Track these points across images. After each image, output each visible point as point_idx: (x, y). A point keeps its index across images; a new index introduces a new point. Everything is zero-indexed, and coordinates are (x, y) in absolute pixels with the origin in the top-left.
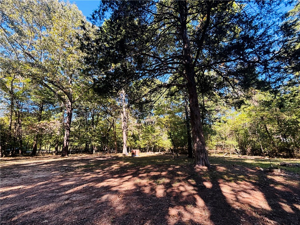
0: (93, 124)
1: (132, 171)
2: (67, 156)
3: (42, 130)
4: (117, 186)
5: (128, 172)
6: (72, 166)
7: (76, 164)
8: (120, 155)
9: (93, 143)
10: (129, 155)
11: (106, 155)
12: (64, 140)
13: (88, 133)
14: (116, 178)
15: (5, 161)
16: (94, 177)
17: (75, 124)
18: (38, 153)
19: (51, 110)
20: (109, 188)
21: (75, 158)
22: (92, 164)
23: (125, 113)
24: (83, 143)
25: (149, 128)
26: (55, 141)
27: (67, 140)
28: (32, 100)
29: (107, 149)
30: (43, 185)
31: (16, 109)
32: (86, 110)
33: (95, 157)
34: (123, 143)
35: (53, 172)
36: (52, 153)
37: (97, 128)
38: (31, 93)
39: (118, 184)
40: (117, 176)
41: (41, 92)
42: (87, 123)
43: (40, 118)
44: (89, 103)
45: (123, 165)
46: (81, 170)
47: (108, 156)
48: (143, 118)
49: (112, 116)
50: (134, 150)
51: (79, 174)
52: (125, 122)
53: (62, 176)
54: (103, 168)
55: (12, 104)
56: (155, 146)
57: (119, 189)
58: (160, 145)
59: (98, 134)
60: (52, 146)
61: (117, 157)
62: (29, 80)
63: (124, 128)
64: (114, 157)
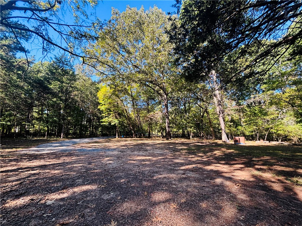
0: (186, 112)
1: (242, 160)
2: (170, 140)
3: (151, 119)
4: (228, 173)
5: (236, 160)
6: (176, 148)
7: (179, 146)
8: (220, 142)
9: (189, 129)
10: (232, 142)
11: (204, 141)
12: (166, 127)
13: (183, 120)
14: (224, 164)
15: (137, 140)
16: (199, 160)
17: (171, 113)
18: (152, 136)
19: (154, 104)
20: (219, 173)
21: (177, 142)
22: (193, 148)
23: (218, 96)
24: (180, 129)
25: (256, 111)
26: (160, 127)
27: (169, 127)
28: (142, 99)
29: (202, 134)
30: (162, 159)
31: (135, 107)
32: (178, 100)
33: (193, 142)
34: (221, 129)
35: (165, 151)
36: (159, 137)
37: (190, 115)
38: (141, 94)
39: (229, 172)
40: (224, 162)
41: (146, 92)
42: (180, 112)
43: (149, 111)
44: (180, 93)
45: (227, 152)
46: (185, 152)
47: (206, 142)
48: (244, 99)
49: (203, 101)
50: (237, 138)
51: (185, 155)
52: (220, 106)
53: (172, 155)
54: (205, 152)
55: (133, 103)
56: (270, 133)
57: (233, 177)
58: (279, 132)
59: (191, 120)
60: (159, 131)
61: (216, 143)
62: (138, 85)
63: (220, 112)
64: (213, 143)
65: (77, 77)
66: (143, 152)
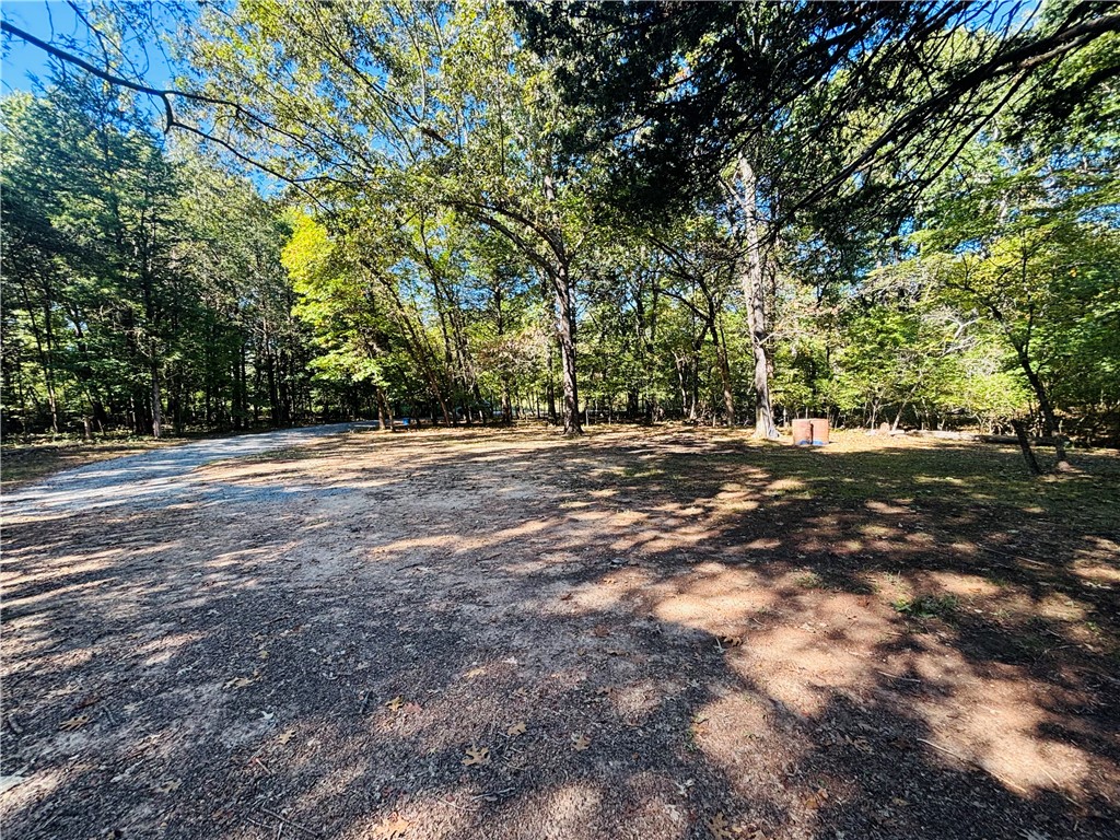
10: (784, 436)
18: (516, 418)
26: (545, 386)
36: (543, 418)
42: (623, 324)
65: (181, 175)
66: (462, 493)
